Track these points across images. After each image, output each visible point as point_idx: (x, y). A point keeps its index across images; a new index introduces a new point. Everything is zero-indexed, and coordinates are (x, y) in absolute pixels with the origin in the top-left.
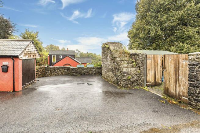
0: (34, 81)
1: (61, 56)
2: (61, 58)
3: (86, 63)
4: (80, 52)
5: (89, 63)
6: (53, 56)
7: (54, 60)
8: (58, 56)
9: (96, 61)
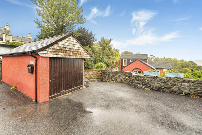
0: (79, 87)
1: (132, 60)
2: (132, 62)
3: (163, 69)
4: (155, 57)
5: (167, 69)
6: (124, 60)
7: (125, 64)
8: (129, 60)
9: (176, 67)
